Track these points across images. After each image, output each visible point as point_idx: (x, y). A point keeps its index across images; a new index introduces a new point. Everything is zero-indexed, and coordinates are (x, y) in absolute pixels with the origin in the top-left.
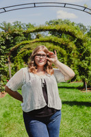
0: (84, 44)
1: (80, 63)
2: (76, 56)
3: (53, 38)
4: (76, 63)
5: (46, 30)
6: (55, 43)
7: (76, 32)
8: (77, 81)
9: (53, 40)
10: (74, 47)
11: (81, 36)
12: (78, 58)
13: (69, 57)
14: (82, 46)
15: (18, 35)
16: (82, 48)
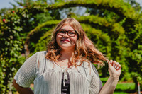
0: (137, 26)
1: (130, 54)
2: (125, 44)
3: (91, 18)
4: (124, 54)
5: (81, 5)
6: (94, 25)
7: (125, 8)
8: (125, 80)
9: (91, 20)
10: (122, 30)
11: (132, 14)
12: (127, 47)
13: (114, 45)
14: (134, 28)
15: (40, 12)
16: (133, 31)
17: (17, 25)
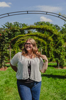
0: (58, 38)
3: (39, 33)
4: (53, 50)
5: (34, 28)
6: (40, 37)
7: (53, 30)
9: (38, 35)
10: (52, 40)
11: (56, 33)
12: (54, 47)
13: (48, 46)
15: (17, 31)
16: (57, 40)
17: (6, 37)
